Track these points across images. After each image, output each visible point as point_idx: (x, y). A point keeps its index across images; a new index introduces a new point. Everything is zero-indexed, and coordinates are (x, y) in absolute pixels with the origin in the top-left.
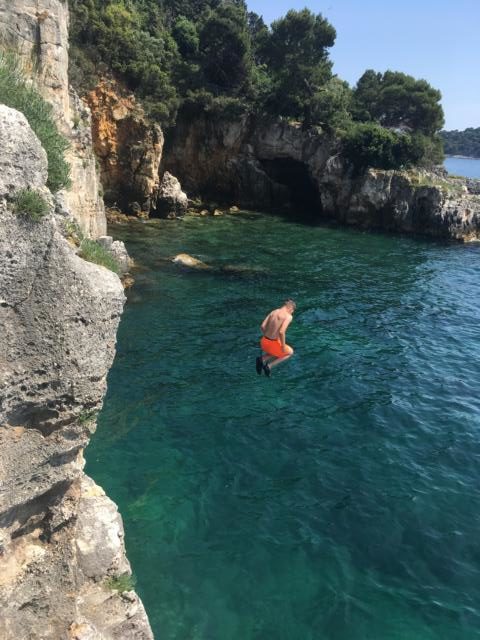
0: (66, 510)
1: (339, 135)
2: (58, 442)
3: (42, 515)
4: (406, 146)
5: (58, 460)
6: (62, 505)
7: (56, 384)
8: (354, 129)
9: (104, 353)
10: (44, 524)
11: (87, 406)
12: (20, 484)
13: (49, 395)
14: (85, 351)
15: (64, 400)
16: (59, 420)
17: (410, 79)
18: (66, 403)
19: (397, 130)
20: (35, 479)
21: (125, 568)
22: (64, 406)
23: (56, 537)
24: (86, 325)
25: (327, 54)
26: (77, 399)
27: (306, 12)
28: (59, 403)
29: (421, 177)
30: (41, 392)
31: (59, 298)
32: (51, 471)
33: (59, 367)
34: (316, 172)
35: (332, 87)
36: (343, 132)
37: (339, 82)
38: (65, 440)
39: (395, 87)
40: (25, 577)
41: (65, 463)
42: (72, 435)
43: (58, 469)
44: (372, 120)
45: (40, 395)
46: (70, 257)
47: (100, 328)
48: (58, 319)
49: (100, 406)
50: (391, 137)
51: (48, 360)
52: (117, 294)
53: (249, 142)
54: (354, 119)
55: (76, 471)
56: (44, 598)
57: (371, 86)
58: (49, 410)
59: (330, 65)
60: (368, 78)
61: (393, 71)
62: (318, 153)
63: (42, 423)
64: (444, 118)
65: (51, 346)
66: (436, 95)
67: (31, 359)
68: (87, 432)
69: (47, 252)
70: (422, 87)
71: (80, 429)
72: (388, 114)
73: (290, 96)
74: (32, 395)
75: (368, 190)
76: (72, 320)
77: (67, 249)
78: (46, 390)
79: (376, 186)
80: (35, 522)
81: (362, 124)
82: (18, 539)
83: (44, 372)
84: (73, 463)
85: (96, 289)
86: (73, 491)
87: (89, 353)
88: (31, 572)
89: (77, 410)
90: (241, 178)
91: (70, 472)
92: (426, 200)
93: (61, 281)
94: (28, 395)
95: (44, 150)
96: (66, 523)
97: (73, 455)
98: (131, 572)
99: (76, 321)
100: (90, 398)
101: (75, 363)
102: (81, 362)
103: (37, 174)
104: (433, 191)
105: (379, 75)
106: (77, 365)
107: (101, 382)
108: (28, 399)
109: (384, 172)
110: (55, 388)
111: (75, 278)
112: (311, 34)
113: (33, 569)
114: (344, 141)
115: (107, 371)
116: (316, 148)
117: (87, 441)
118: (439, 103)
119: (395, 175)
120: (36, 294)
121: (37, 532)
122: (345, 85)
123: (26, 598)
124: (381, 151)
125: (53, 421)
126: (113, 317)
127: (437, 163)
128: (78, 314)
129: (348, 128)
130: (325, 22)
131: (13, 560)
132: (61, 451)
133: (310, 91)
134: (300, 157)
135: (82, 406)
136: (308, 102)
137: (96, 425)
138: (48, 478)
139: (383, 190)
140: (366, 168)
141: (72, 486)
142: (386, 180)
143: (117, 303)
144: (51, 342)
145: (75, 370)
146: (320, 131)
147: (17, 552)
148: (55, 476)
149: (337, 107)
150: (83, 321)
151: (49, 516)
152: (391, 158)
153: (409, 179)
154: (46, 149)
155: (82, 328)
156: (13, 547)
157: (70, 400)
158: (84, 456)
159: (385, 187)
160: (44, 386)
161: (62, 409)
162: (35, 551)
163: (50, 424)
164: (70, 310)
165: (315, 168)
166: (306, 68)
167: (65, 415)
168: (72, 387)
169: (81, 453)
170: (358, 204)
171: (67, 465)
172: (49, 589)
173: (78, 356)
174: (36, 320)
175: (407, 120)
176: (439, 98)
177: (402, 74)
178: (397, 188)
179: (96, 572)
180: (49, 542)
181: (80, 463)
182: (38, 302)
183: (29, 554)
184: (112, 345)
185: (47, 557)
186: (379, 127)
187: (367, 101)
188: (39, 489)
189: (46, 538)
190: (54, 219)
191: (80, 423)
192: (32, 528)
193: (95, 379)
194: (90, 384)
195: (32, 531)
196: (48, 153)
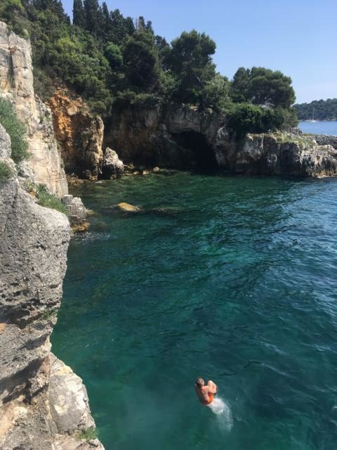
0: (40, 380)
1: (224, 113)
2: (31, 332)
3: (24, 385)
4: (271, 117)
5: (31, 345)
6: (37, 377)
7: (26, 292)
8: (234, 108)
9: (58, 268)
10: (25, 391)
11: (49, 305)
12: (5, 363)
13: (22, 299)
14: (45, 267)
15: (33, 302)
16: (30, 316)
17: (269, 71)
18: (34, 304)
19: (264, 106)
20: (16, 359)
21: (90, 423)
22: (33, 307)
23: (35, 400)
24: (45, 250)
25: (211, 59)
26: (42, 301)
27: (194, 33)
28: (30, 305)
29: (283, 136)
30: (16, 298)
31: (24, 233)
32: (27, 353)
33: (27, 280)
34: (210, 139)
35: (216, 81)
36: (227, 111)
37: (221, 78)
38: (36, 331)
39: (260, 77)
40: (14, 428)
41: (37, 347)
42: (40, 327)
43: (32, 351)
44: (246, 101)
45: (15, 300)
46: (30, 204)
47: (55, 251)
48: (25, 247)
49: (58, 305)
50: (260, 111)
51: (19, 276)
52: (65, 227)
53: (162, 123)
54: (234, 101)
55: (45, 352)
56: (29, 444)
57: (243, 78)
58: (23, 310)
59: (214, 66)
60: (240, 73)
61: (258, 67)
62: (211, 126)
63: (18, 320)
64: (296, 95)
65: (21, 266)
66: (288, 81)
67: (8, 276)
68: (51, 324)
69: (14, 202)
70: (278, 76)
71: (45, 322)
72: (257, 96)
73: (188, 89)
74: (10, 300)
75: (248, 148)
76: (34, 247)
77: (28, 200)
78: (19, 296)
79: (253, 145)
80: (19, 390)
81: (239, 104)
82: (8, 403)
83: (17, 284)
84: (42, 346)
85: (50, 225)
86: (45, 367)
87: (48, 269)
88: (18, 425)
89: (42, 309)
90: (160, 147)
91: (41, 353)
92: (289, 152)
93: (25, 221)
94: (7, 300)
95: (8, 134)
96: (41, 390)
97: (42, 341)
98: (95, 426)
99: (37, 247)
100: (51, 300)
101: (38, 276)
102: (42, 275)
103: (4, 150)
104: (293, 145)
105: (248, 70)
106: (40, 278)
107: (58, 288)
108: (7, 303)
109: (257, 135)
110: (25, 294)
111: (35, 218)
112: (199, 47)
113: (19, 423)
114: (228, 116)
115: (61, 280)
116: (210, 124)
117: (51, 330)
118: (291, 85)
119: (265, 137)
120: (8, 231)
121: (21, 398)
122: (225, 79)
123: (15, 444)
124: (254, 122)
125: (26, 318)
126: (63, 243)
127: (294, 126)
128: (38, 243)
129: (230, 107)
130: (208, 38)
131: (5, 418)
132: (33, 339)
133: (201, 85)
134: (199, 130)
135: (45, 306)
136: (200, 92)
137: (56, 319)
138: (26, 358)
139: (259, 148)
140: (245, 133)
141: (44, 363)
142: (260, 140)
143: (65, 233)
144: (21, 263)
145: (39, 281)
146: (211, 111)
147: (8, 413)
148: (31, 356)
149: (221, 94)
150: (42, 247)
151: (29, 385)
152: (262, 126)
153: (275, 138)
154: (10, 134)
155: (42, 252)
156: (5, 409)
157: (37, 302)
158: (51, 341)
159: (260, 145)
160: (18, 293)
161: (31, 309)
162: (20, 411)
163: (24, 320)
164: (33, 239)
165: (210, 137)
166: (197, 70)
167: (34, 313)
168: (38, 293)
169: (48, 339)
170: (241, 158)
171: (38, 348)
172: (31, 437)
173: (40, 271)
174: (9, 249)
175: (270, 99)
176: (290, 82)
177: (264, 69)
178: (268, 145)
179: (70, 428)
180: (30, 404)
181: (47, 346)
182: (10, 236)
183: (16, 413)
184: (64, 263)
185: (29, 414)
186: (251, 105)
187: (241, 88)
188: (19, 366)
189: (27, 401)
190: (17, 180)
191: (45, 318)
192: (18, 394)
193: (53, 287)
194: (50, 290)
195: (18, 397)
196: (11, 137)
